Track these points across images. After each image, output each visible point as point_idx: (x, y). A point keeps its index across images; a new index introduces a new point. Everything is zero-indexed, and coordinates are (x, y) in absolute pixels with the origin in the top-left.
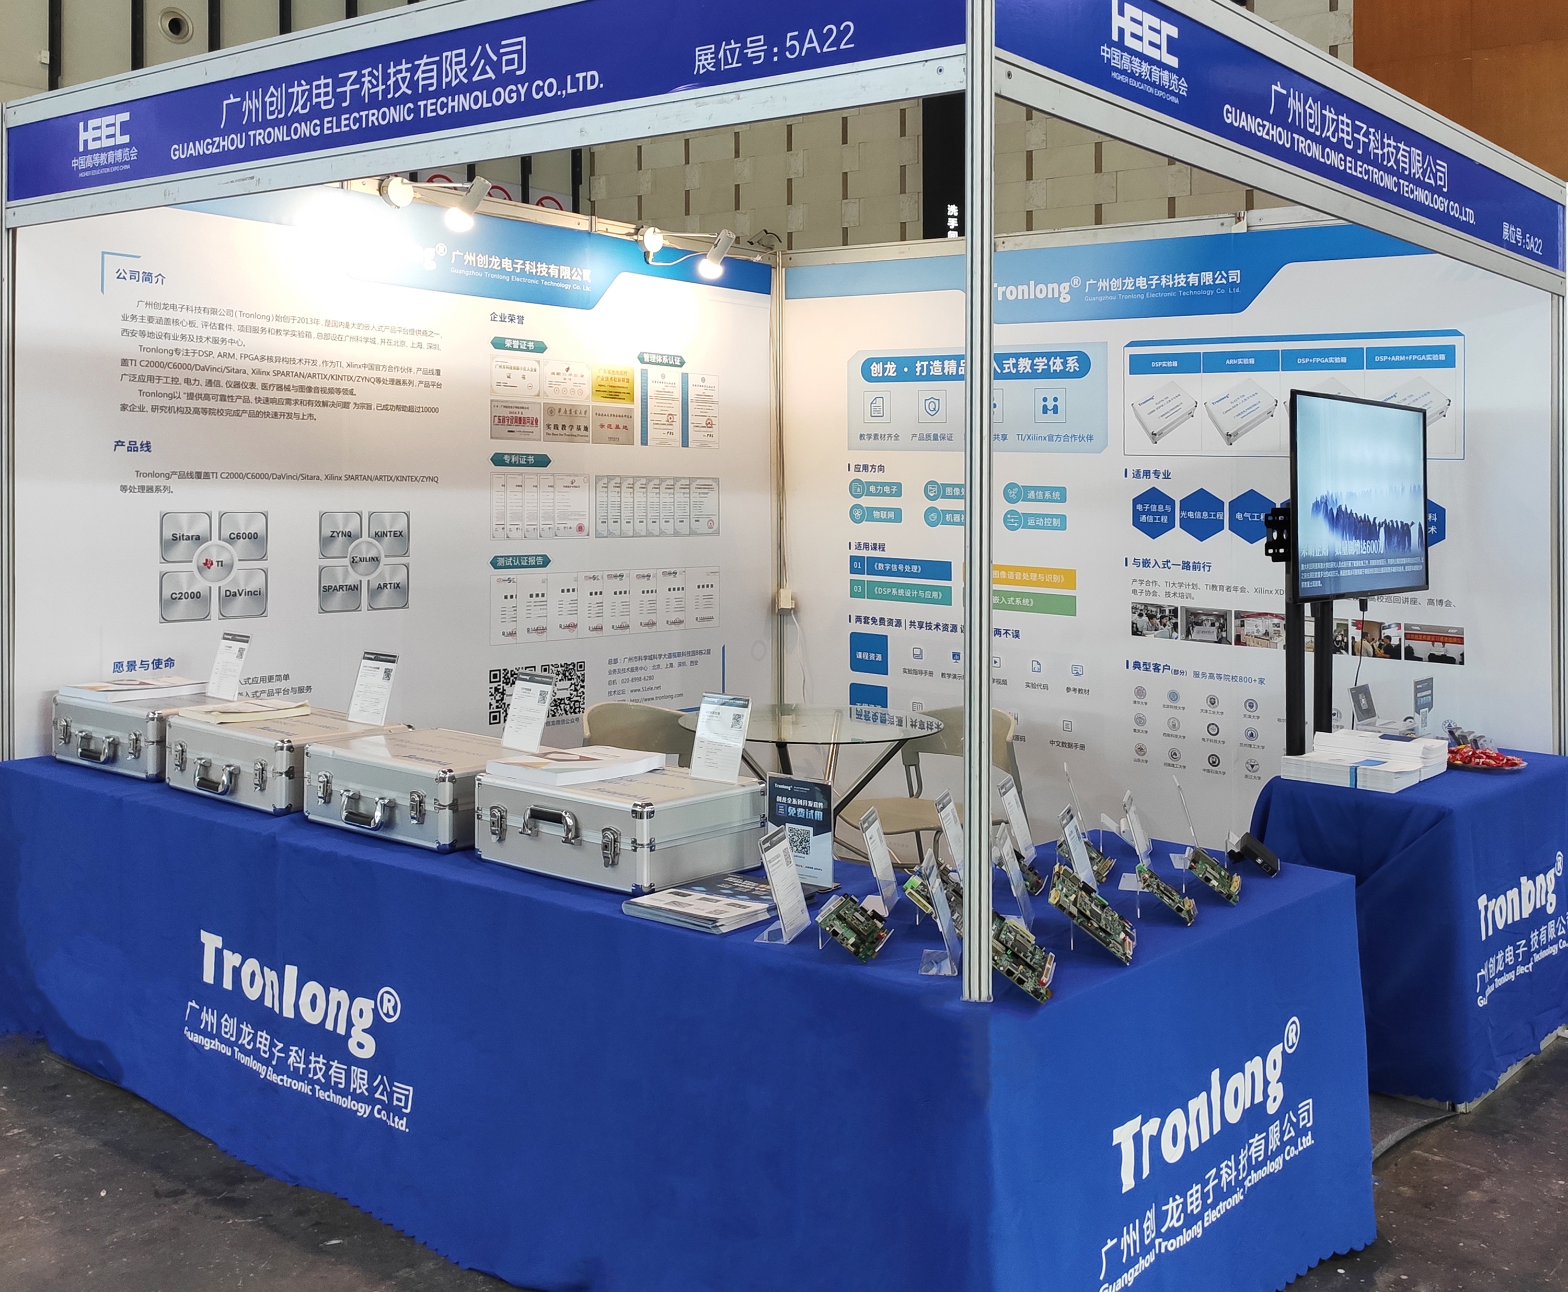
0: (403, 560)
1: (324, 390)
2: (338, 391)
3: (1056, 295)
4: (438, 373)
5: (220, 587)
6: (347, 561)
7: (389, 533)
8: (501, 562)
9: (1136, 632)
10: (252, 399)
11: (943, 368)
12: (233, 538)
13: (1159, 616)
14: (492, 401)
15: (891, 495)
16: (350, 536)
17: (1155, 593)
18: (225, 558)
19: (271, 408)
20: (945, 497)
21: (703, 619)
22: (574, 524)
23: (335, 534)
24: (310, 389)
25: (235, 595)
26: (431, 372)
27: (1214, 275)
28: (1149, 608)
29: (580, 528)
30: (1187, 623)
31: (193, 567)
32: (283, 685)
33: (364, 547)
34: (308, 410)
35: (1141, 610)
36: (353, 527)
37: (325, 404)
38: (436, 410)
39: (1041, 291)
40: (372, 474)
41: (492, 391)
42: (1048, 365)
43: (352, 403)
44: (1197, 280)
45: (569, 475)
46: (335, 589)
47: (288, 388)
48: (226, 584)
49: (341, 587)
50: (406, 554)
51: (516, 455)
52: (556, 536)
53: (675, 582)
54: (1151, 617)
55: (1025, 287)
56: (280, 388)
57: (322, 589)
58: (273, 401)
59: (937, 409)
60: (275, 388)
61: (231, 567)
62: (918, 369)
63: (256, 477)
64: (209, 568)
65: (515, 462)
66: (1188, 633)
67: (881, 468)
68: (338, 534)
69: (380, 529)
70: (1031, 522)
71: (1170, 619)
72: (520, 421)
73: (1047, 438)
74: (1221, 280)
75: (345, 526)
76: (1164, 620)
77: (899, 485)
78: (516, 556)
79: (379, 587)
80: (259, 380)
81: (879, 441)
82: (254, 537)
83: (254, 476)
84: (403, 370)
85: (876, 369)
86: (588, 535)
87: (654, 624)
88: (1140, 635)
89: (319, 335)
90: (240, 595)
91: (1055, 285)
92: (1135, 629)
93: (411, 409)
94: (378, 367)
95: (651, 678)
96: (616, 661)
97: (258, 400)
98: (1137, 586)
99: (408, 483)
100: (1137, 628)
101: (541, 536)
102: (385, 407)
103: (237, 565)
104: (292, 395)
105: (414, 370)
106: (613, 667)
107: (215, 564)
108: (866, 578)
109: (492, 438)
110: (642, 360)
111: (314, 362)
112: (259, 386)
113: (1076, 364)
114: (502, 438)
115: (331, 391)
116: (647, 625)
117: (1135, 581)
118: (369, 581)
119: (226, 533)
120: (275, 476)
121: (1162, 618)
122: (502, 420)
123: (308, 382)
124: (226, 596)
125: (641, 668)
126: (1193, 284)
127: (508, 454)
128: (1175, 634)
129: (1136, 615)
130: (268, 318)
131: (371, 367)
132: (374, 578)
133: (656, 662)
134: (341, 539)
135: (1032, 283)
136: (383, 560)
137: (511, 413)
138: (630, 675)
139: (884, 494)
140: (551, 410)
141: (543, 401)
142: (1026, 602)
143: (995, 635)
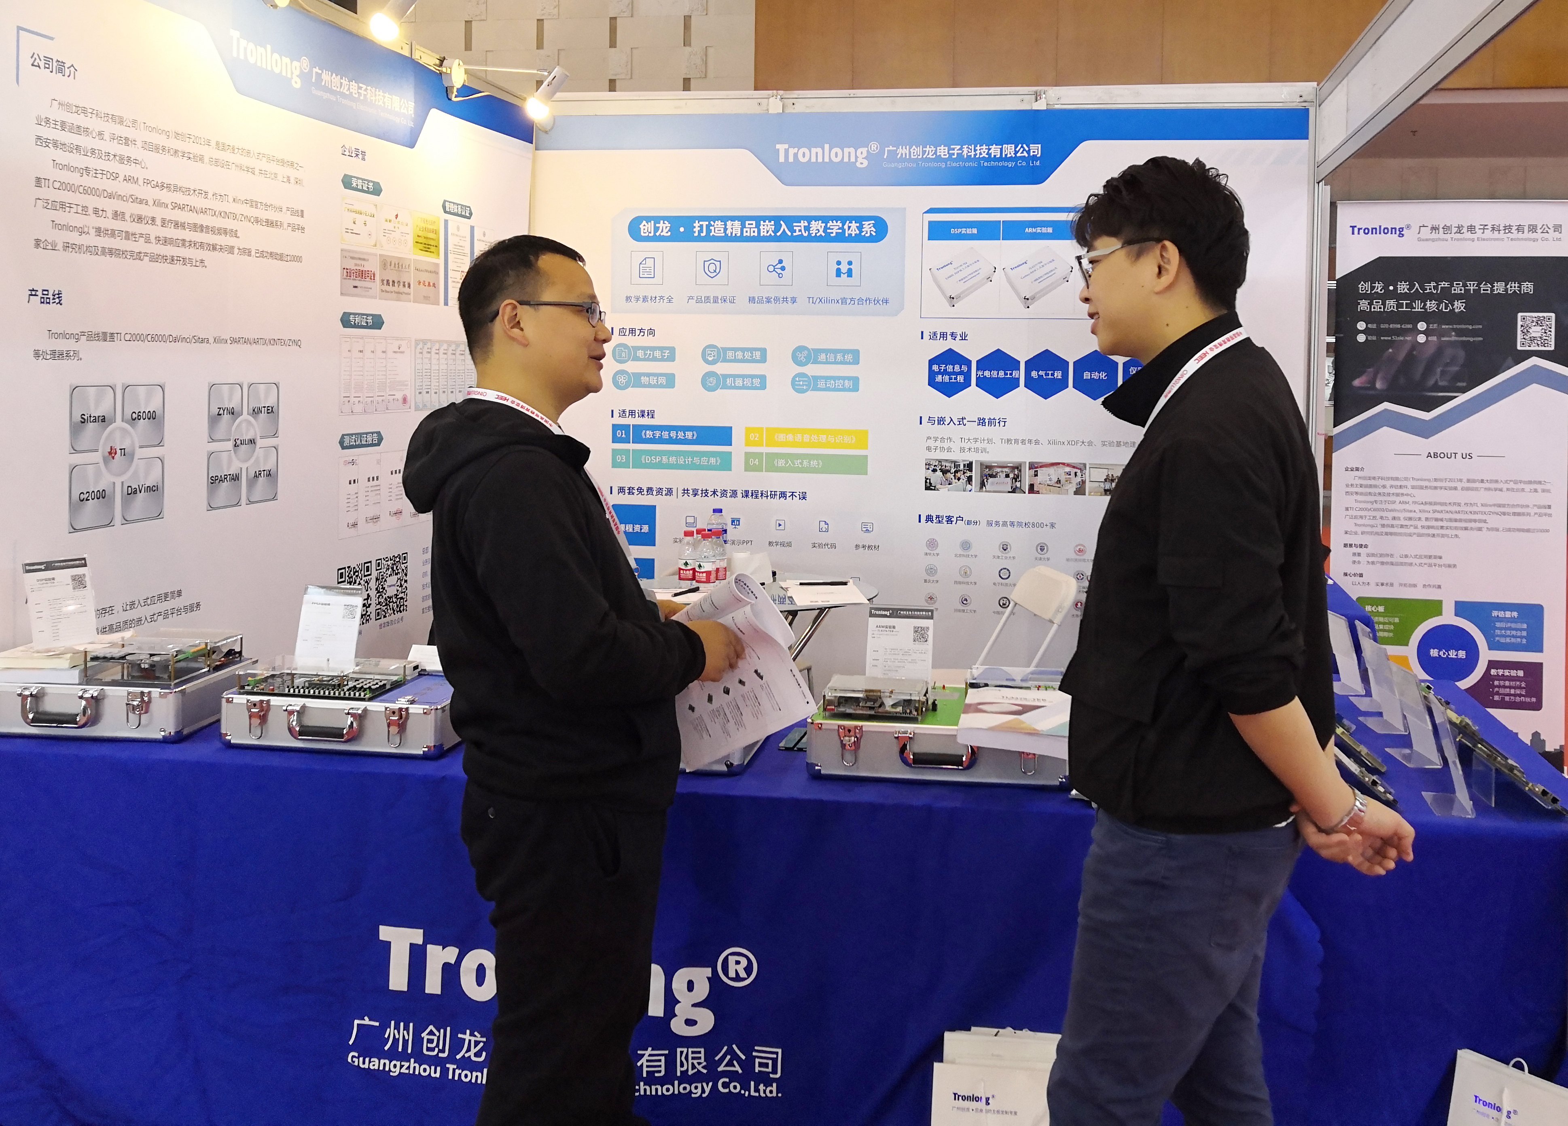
0: (274, 442)
2: (226, 232)
3: (853, 159)
4: (303, 214)
5: (122, 483)
6: (230, 445)
7: (263, 409)
8: (347, 441)
9: (929, 487)
10: (153, 239)
11: (725, 229)
12: (135, 418)
13: (953, 470)
14: (341, 250)
15: (662, 360)
16: (233, 414)
17: (949, 450)
18: (127, 444)
19: (169, 251)
20: (725, 360)
22: (399, 396)
23: (221, 411)
24: (202, 228)
25: (136, 492)
26: (297, 213)
27: (1016, 148)
28: (944, 464)
29: (405, 400)
30: (982, 477)
31: (97, 457)
32: (176, 603)
33: (244, 427)
34: (199, 254)
35: (935, 466)
36: (235, 401)
37: (214, 248)
38: (300, 259)
39: (836, 154)
40: (251, 336)
41: (343, 238)
42: (842, 228)
43: (237, 247)
44: (999, 152)
45: (397, 339)
46: (221, 480)
47: (183, 226)
48: (127, 479)
49: (226, 477)
50: (276, 434)
51: (359, 314)
54: (945, 472)
55: (819, 150)
56: (176, 224)
57: (210, 480)
58: (171, 242)
59: (717, 272)
60: (173, 226)
61: (132, 455)
62: (697, 229)
63: (154, 339)
64: (113, 458)
65: (358, 323)
66: (983, 485)
67: (652, 332)
68: (224, 411)
69: (257, 405)
70: (821, 385)
71: (964, 473)
72: (362, 275)
73: (840, 301)
74: (1022, 153)
75: (229, 400)
76: (958, 475)
77: (672, 350)
78: (358, 434)
79: (256, 475)
80: (159, 214)
81: (649, 304)
82: (152, 416)
84: (275, 209)
85: (646, 228)
86: (410, 408)
88: (934, 490)
89: (211, 161)
90: (140, 492)
91: (852, 150)
92: (928, 485)
93: (281, 257)
94: (256, 205)
97: (158, 239)
98: (931, 443)
99: (279, 347)
100: (930, 483)
101: (376, 411)
102: (262, 254)
103: (138, 453)
105: (284, 209)
107: (119, 452)
108: (631, 446)
109: (342, 294)
110: (444, 209)
111: (206, 194)
112: (158, 222)
113: (873, 229)
114: (349, 295)
115: (219, 231)
117: (929, 438)
118: (247, 469)
119: (128, 412)
120: (171, 339)
121: (956, 472)
122: (349, 274)
123: (200, 219)
124: (128, 494)
126: (995, 156)
127: (353, 314)
128: (969, 487)
129: (930, 471)
130: (168, 134)
131: (251, 204)
132: (252, 465)
134: (226, 417)
135: (827, 146)
136: (259, 442)
137: (356, 265)
139: (655, 359)
140: (385, 263)
141: (379, 252)
142: (814, 463)
143: (780, 498)
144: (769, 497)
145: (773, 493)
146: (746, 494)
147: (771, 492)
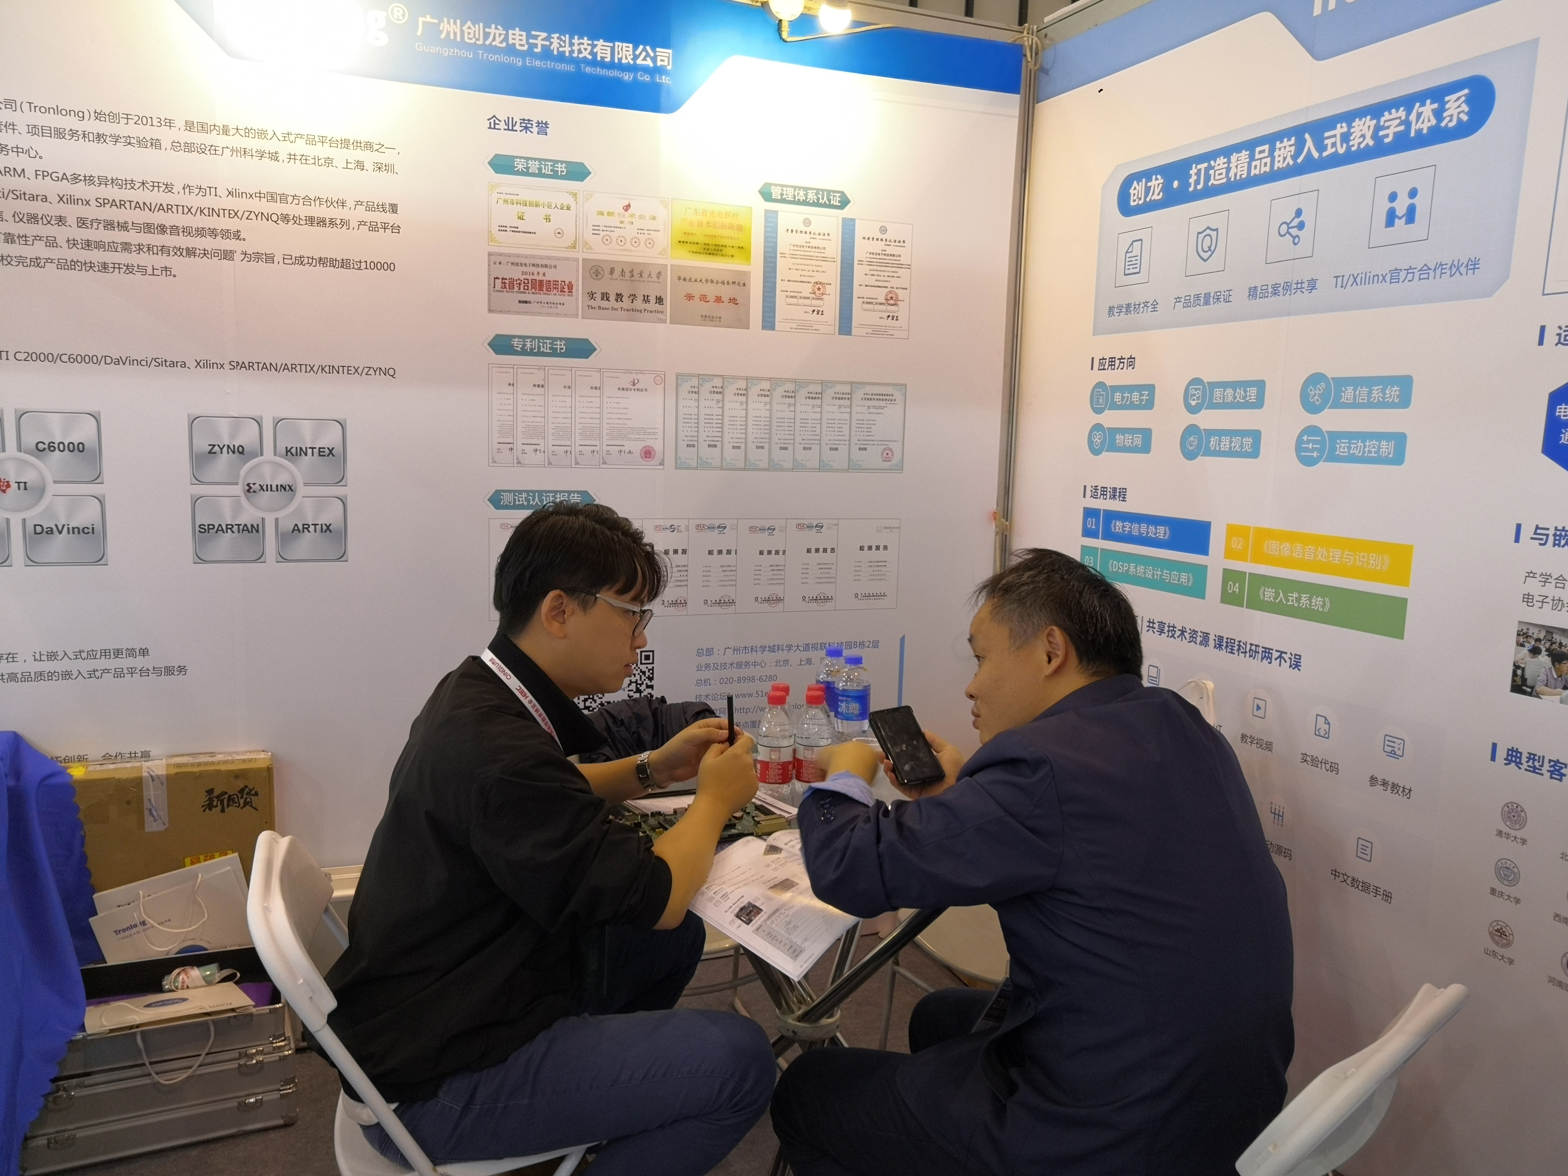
0: (338, 491)
1: (187, 231)
2: (213, 233)
4: (394, 208)
5: (24, 520)
6: (238, 490)
7: (310, 451)
8: (507, 499)
9: (1521, 685)
10: (62, 241)
11: (1229, 170)
12: (43, 449)
14: (490, 254)
15: (1140, 406)
16: (242, 453)
18: (29, 476)
19: (97, 256)
20: (1213, 406)
21: (868, 596)
22: (637, 447)
23: (216, 449)
24: (162, 229)
25: (50, 531)
26: (382, 208)
28: (1557, 637)
29: (648, 453)
32: (139, 662)
33: (267, 470)
34: (161, 260)
36: (247, 437)
37: (191, 252)
38: (390, 267)
40: (279, 361)
41: (491, 238)
43: (239, 252)
45: (628, 371)
46: (220, 529)
47: (123, 226)
48: (34, 515)
49: (230, 527)
50: (341, 481)
51: (533, 338)
52: (604, 463)
53: (819, 540)
54: (1556, 656)
56: (109, 225)
57: (197, 529)
58: (99, 245)
59: (1212, 248)
60: (101, 226)
61: (41, 491)
62: (1193, 179)
63: (75, 360)
65: (531, 349)
67: (1131, 362)
68: (221, 449)
69: (294, 444)
70: (1342, 448)
72: (540, 286)
73: (1389, 277)
75: (233, 436)
77: (1151, 389)
78: (534, 492)
79: (296, 529)
80: (72, 212)
81: (1132, 316)
82: (78, 448)
83: (72, 359)
84: (330, 203)
85: (1136, 192)
86: (662, 464)
87: (779, 600)
88: (1530, 694)
89: (175, 146)
90: (60, 532)
92: (1518, 680)
93: (345, 264)
94: (283, 198)
95: (771, 678)
96: (710, 652)
97: (72, 243)
98: (1534, 587)
99: (343, 377)
100: (1524, 679)
101: (577, 463)
102: (300, 260)
103: (52, 489)
104: (133, 237)
105: (350, 203)
106: (704, 660)
107: (13, 485)
108: (1099, 544)
109: (490, 311)
110: (766, 195)
111: (169, 188)
112: (72, 221)
114: (509, 312)
115: (201, 232)
116: (767, 600)
117: (1532, 574)
118: (277, 520)
119: (30, 440)
120: (108, 360)
122: (508, 285)
123: (159, 218)
124: (36, 533)
125: (755, 664)
127: (519, 337)
129: (1525, 651)
130: (81, 116)
131: (272, 197)
132: (287, 516)
133: (781, 655)
134: (225, 456)
136: (302, 490)
137: (523, 273)
138: (735, 673)
139: (1133, 406)
140: (595, 270)
141: (580, 255)
142: (1317, 601)
143: (1262, 659)
144: (1248, 655)
145: (1253, 648)
146: (1220, 643)
147: (1251, 645)
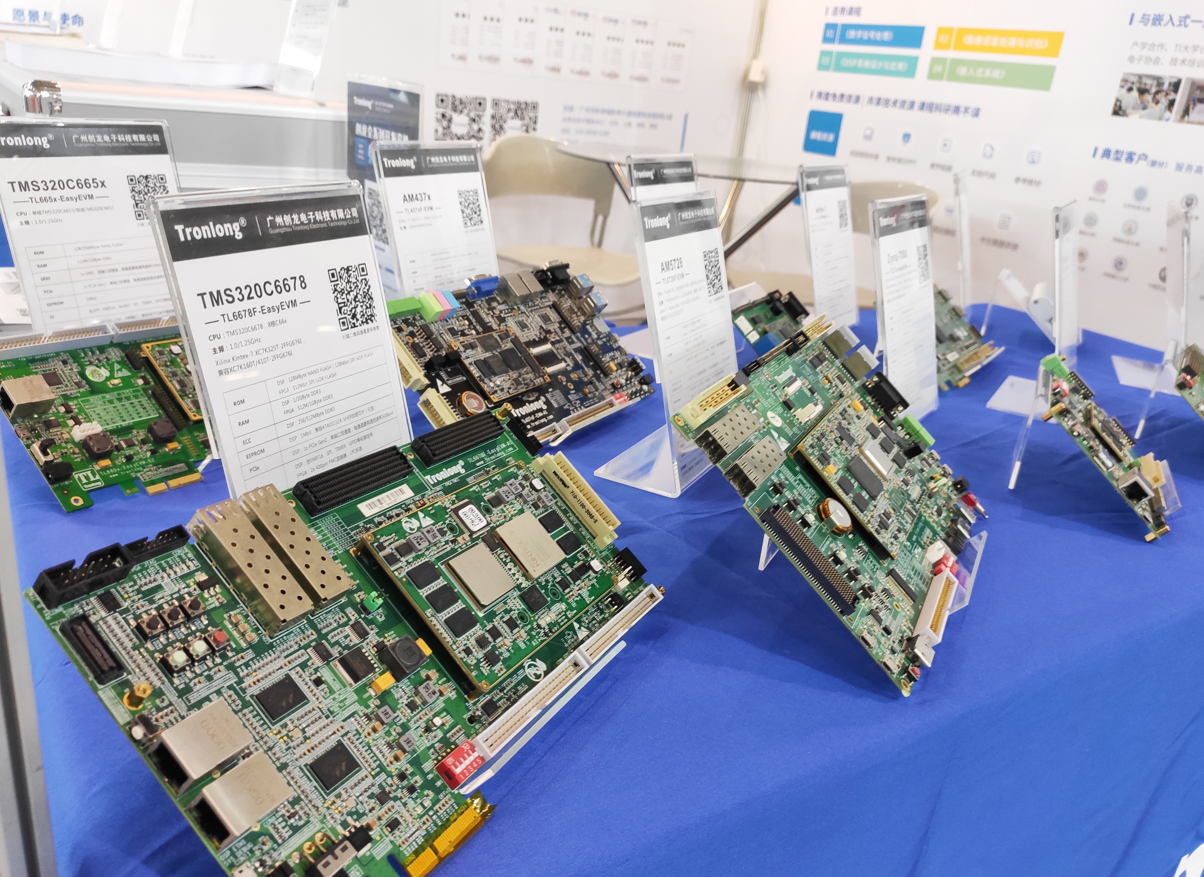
9: (1118, 111)
13: (1153, 90)
17: (1157, 61)
21: (669, 81)
28: (1145, 80)
30: (1188, 101)
35: (1133, 83)
53: (645, 33)
54: (1142, 92)
66: (1186, 112)
71: (1167, 94)
76: (1159, 97)
87: (616, 76)
88: (1123, 115)
92: (1117, 107)
95: (606, 134)
96: (571, 109)
98: (1137, 52)
100: (1120, 108)
106: (568, 114)
108: (836, 47)
117: (1136, 44)
121: (1157, 93)
125: (598, 122)
128: (1167, 114)
129: (1124, 90)
133: (614, 117)
138: (584, 126)
142: (996, 73)
143: (953, 113)
144: (943, 112)
146: (922, 106)
147: (946, 105)
